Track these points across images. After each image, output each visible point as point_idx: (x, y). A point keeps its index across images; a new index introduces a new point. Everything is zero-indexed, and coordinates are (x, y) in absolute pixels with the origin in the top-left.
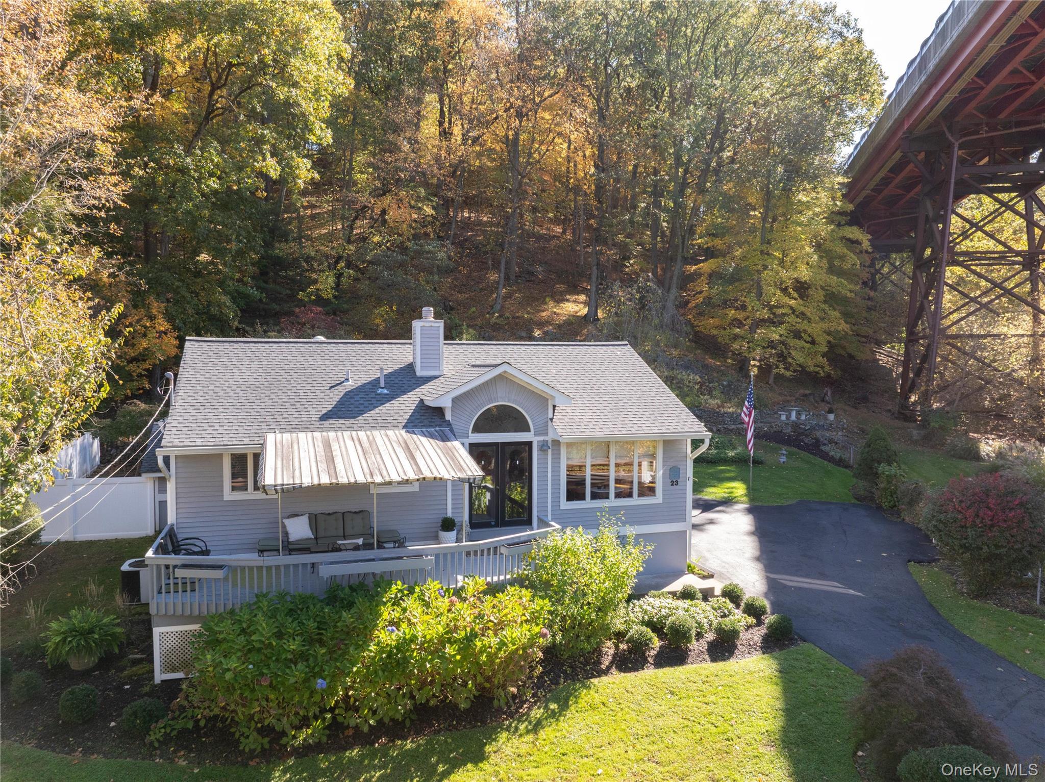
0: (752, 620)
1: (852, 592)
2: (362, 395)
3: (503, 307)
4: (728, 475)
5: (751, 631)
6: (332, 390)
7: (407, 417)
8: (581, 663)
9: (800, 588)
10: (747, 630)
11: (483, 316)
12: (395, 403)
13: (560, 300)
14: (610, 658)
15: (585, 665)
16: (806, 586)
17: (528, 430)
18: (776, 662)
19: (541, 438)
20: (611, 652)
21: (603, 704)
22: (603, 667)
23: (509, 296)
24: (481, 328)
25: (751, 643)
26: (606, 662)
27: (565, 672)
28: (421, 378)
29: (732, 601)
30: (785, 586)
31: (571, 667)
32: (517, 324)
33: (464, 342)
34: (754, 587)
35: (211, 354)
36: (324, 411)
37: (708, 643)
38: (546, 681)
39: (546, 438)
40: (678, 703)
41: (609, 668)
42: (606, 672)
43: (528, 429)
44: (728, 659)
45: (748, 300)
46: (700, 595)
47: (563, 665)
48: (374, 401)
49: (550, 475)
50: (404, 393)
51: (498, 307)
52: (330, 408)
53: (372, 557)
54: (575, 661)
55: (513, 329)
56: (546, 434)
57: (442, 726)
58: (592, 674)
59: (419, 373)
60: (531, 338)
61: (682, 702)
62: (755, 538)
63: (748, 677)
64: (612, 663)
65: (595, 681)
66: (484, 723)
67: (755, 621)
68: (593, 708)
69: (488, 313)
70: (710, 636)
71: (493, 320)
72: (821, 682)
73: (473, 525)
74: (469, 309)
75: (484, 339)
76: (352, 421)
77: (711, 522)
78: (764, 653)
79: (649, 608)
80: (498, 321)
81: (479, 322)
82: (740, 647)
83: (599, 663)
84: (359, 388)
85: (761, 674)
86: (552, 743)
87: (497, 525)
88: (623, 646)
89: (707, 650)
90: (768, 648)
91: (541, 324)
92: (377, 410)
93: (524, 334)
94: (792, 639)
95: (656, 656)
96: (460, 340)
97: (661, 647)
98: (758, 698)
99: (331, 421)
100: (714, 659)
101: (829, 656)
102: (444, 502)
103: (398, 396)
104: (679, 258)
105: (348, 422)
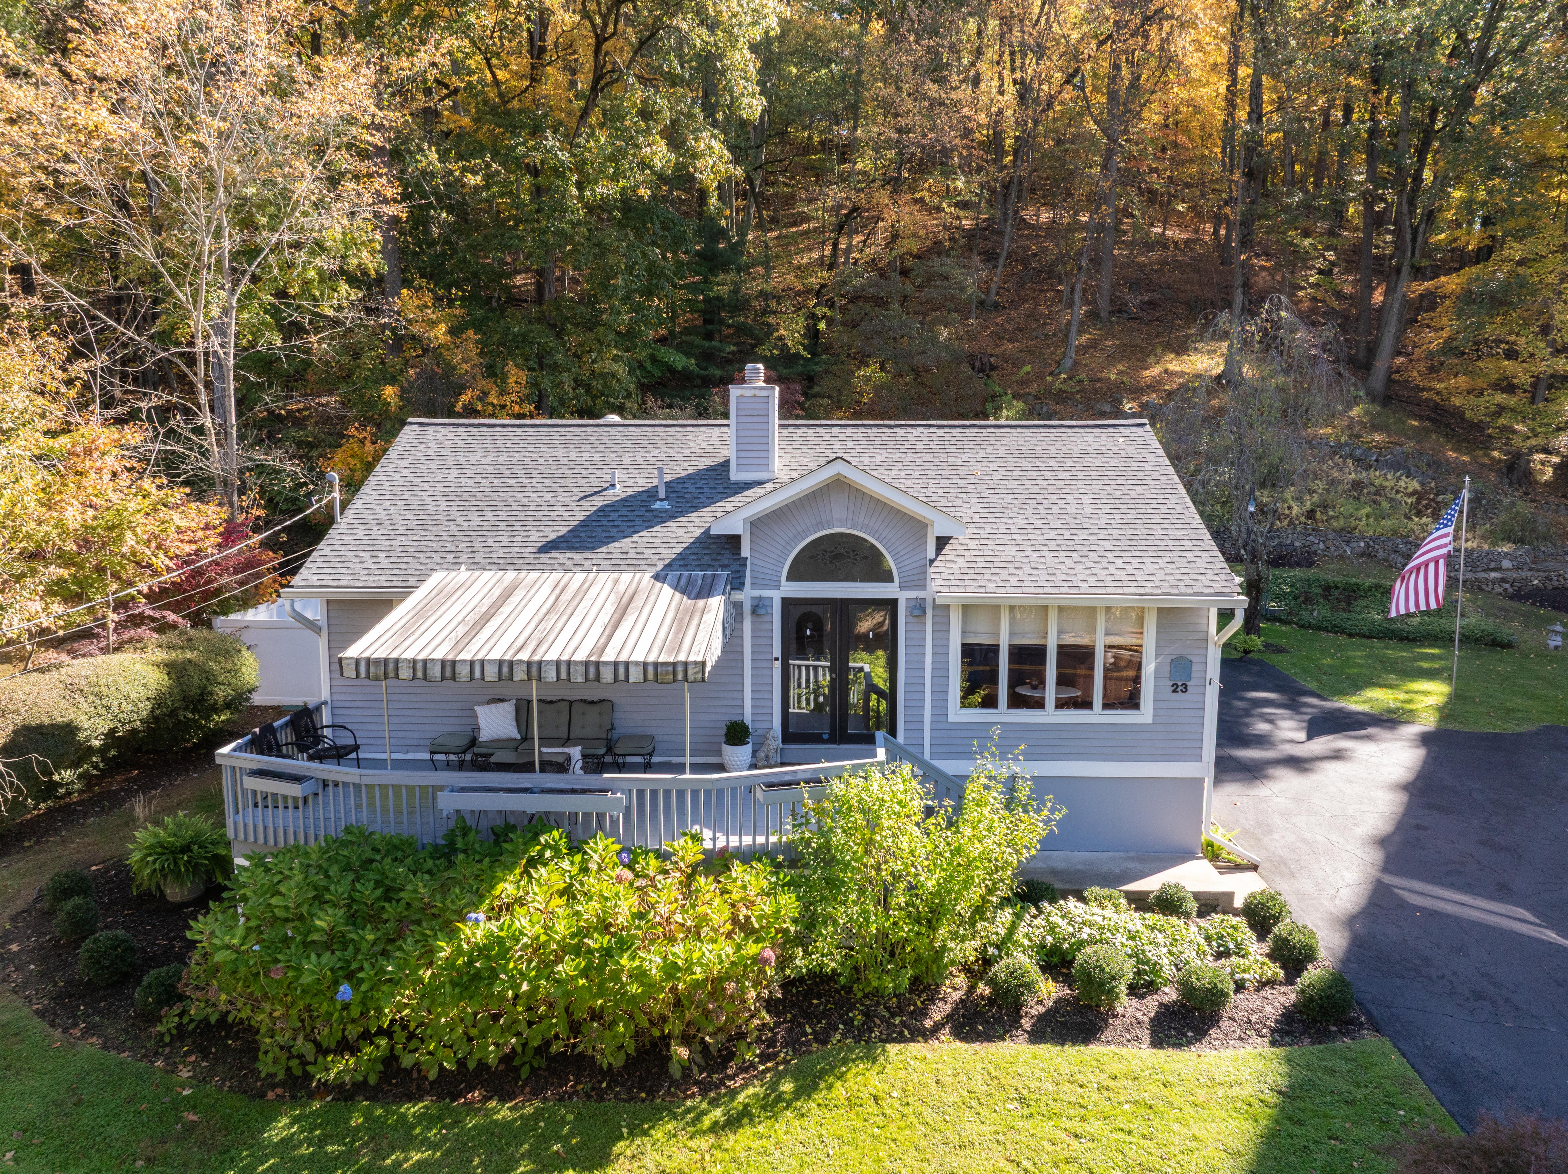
0: (1274, 970)
1: (1551, 936)
2: (624, 512)
3: (1076, 363)
4: (1425, 665)
5: (1267, 992)
6: (583, 502)
7: (679, 549)
8: (888, 1009)
9: (1433, 914)
10: (1258, 990)
11: (1043, 378)
12: (672, 525)
13: (1181, 349)
14: (948, 1008)
15: (893, 1015)
16: (1450, 908)
17: (890, 579)
18: (1284, 1069)
19: (913, 594)
20: (956, 996)
21: (875, 1098)
22: (928, 1023)
23: (1093, 345)
24: (1036, 397)
25: (1254, 1018)
26: (938, 1012)
27: (849, 1023)
28: (736, 483)
29: (1252, 926)
30: (1403, 904)
31: (866, 1014)
32: (1096, 392)
33: (1003, 422)
34: (1333, 898)
35: (432, 444)
36: (553, 536)
37: (1161, 1004)
38: (806, 1034)
39: (921, 594)
40: (1019, 1124)
41: (937, 1027)
42: (928, 1035)
43: (887, 577)
44: (1189, 1043)
45: (1522, 341)
46: (1192, 906)
47: (852, 1007)
48: (638, 522)
49: (928, 659)
50: (695, 508)
51: (1068, 363)
52: (563, 531)
53: (528, 785)
54: (878, 1004)
55: (1089, 399)
56: (923, 587)
57: (579, 1087)
58: (901, 1033)
59: (735, 475)
60: (1118, 414)
61: (1028, 1124)
62: (1401, 798)
63: (1201, 1096)
64: (949, 1017)
65: (892, 1049)
66: (652, 1093)
67: (1281, 974)
68: (853, 1103)
69: (1051, 374)
70: (1170, 994)
71: (1057, 385)
72: (1357, 1133)
73: (788, 737)
74: (1020, 369)
75: (1040, 417)
76: (587, 554)
77: (1337, 756)
78: (1273, 1043)
79: (1062, 923)
80: (1064, 387)
81: (1034, 388)
82: (1225, 1023)
83: (924, 1013)
84: (625, 500)
85: (1235, 1091)
86: (734, 1160)
87: (832, 740)
88: (983, 989)
89: (1152, 1020)
90: (1288, 1033)
91: (1137, 392)
92: (635, 538)
93: (1107, 408)
94: (1351, 1022)
95: (1041, 1018)
96: (997, 419)
97: (1058, 1001)
98: (1194, 1144)
99: (554, 554)
100: (1157, 1043)
101: (1411, 1073)
102: (739, 695)
103: (682, 513)
104: (1406, 269)
105: (577, 556)
